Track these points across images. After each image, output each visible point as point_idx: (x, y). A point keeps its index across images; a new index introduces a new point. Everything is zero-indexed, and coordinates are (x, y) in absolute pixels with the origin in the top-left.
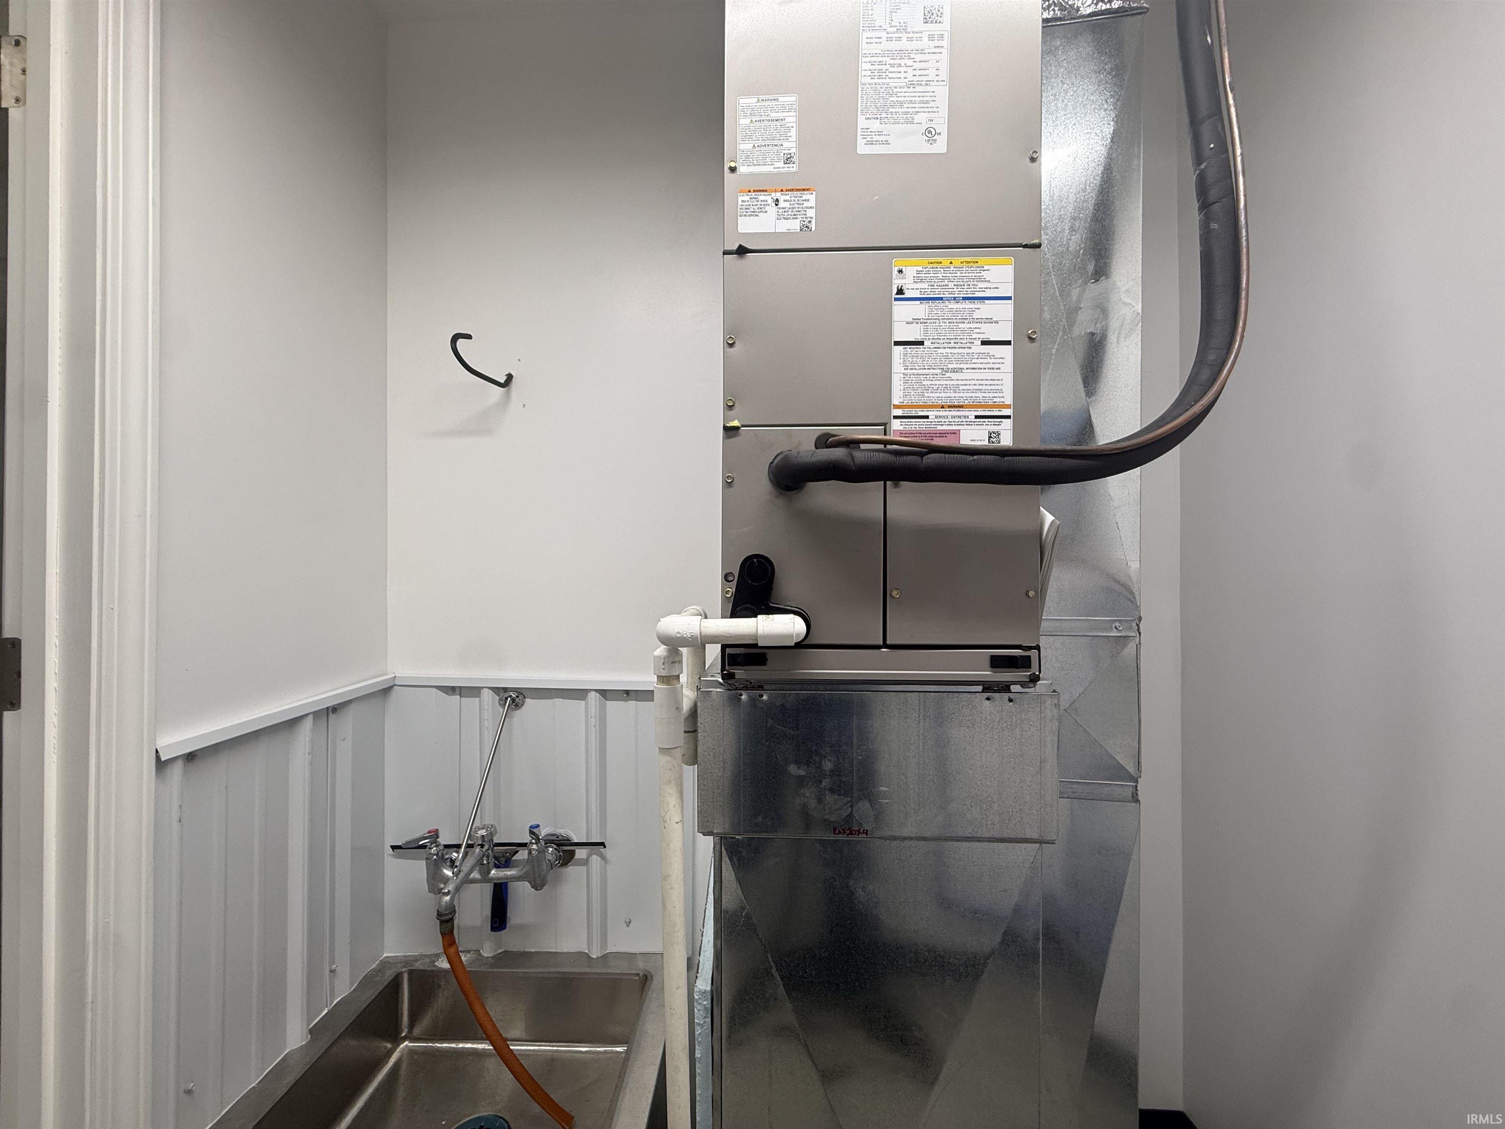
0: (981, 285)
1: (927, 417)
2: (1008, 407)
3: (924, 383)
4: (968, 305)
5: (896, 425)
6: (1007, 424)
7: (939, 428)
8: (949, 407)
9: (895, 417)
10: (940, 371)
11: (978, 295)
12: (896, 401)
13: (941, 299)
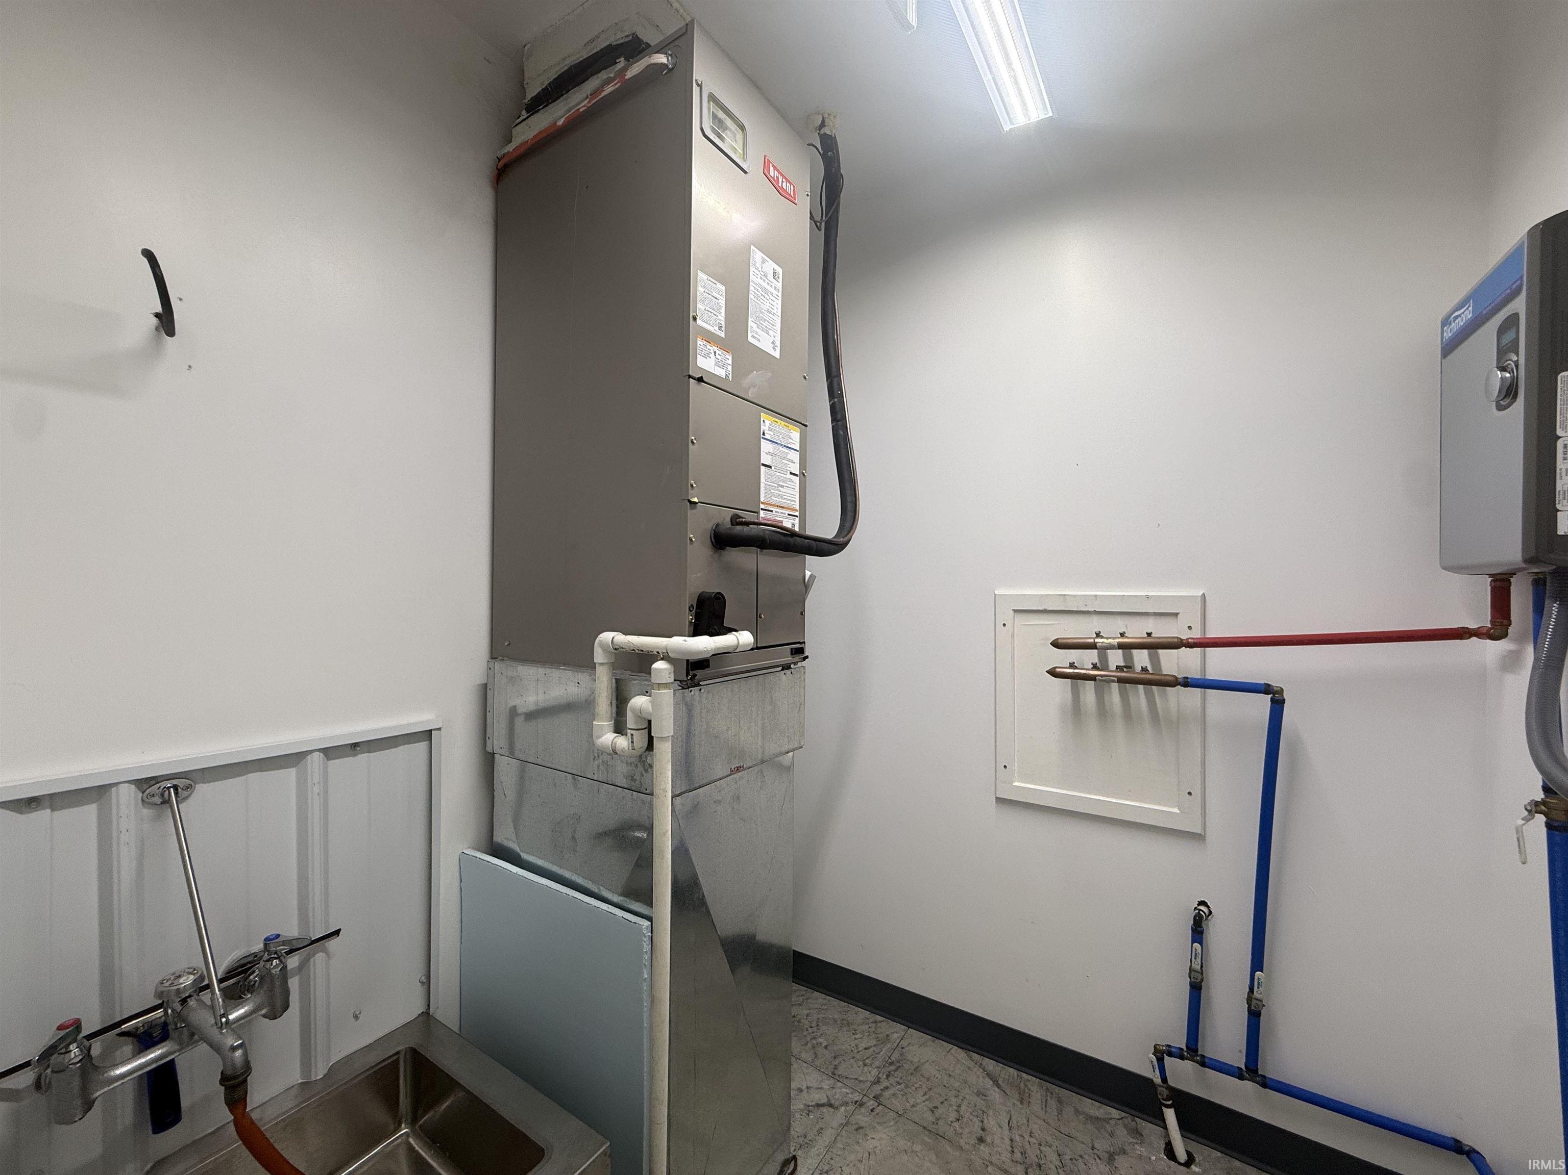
0: (790, 440)
1: (772, 511)
2: (796, 510)
3: (772, 491)
4: (785, 450)
5: (762, 514)
6: (797, 519)
7: (777, 518)
8: (780, 507)
9: (762, 509)
10: (776, 485)
11: (789, 445)
12: (762, 500)
13: (777, 443)
